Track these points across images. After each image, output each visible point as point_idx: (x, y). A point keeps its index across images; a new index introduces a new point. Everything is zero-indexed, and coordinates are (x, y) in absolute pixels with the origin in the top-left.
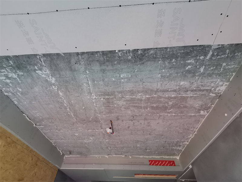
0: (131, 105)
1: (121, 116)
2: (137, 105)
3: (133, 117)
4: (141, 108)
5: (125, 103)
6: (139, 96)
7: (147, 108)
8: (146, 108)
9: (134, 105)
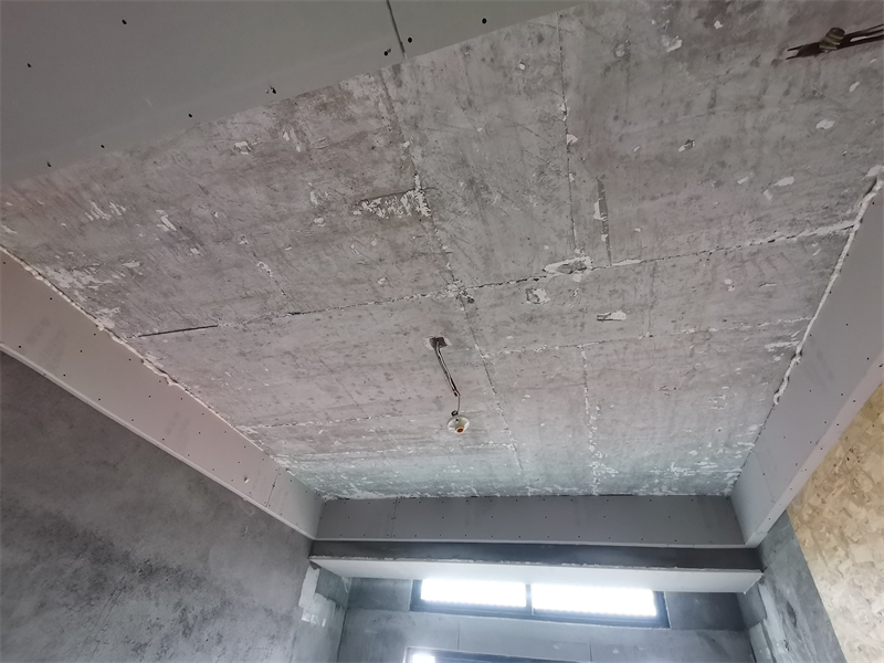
0: (419, 436)
1: (431, 410)
2: (406, 436)
3: (395, 410)
4: (391, 431)
5: (435, 437)
6: (412, 450)
7: (376, 432)
8: (381, 432)
9: (412, 436)
